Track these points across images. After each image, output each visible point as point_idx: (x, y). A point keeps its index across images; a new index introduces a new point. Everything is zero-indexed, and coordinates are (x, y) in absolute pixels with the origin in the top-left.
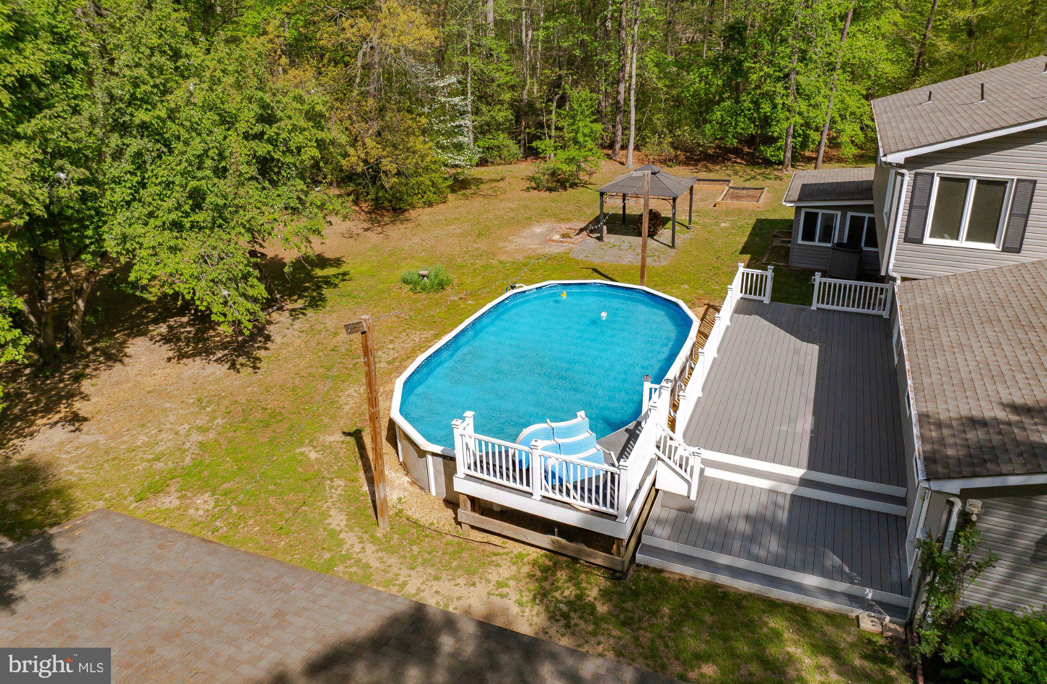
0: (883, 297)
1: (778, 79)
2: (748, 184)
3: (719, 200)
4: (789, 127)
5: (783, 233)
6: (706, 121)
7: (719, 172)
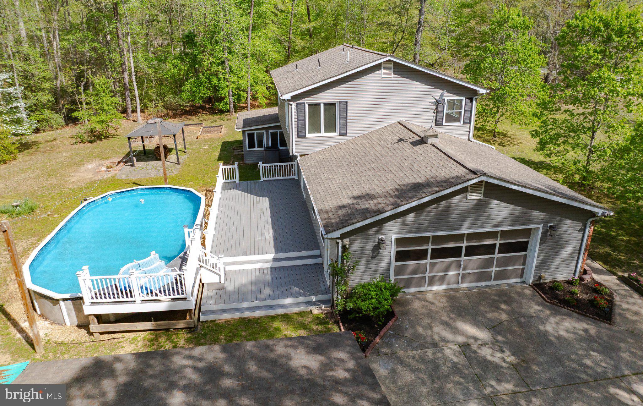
0: (293, 170)
1: (219, 64)
2: (213, 125)
3: (199, 134)
4: (229, 90)
5: (238, 147)
6: (181, 91)
7: (194, 119)
